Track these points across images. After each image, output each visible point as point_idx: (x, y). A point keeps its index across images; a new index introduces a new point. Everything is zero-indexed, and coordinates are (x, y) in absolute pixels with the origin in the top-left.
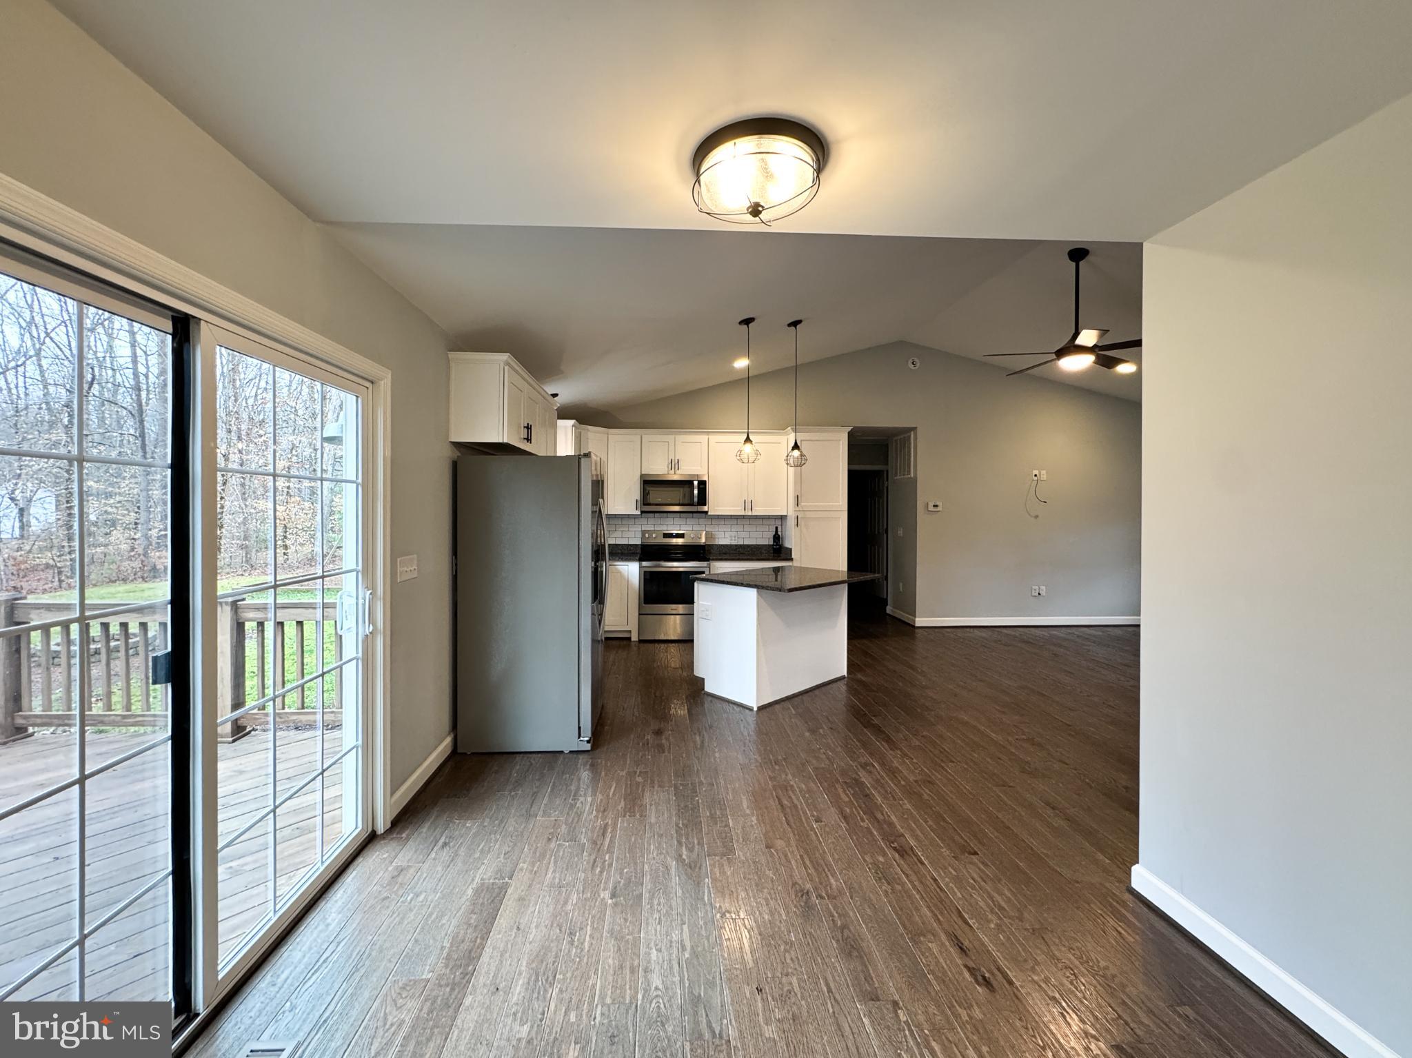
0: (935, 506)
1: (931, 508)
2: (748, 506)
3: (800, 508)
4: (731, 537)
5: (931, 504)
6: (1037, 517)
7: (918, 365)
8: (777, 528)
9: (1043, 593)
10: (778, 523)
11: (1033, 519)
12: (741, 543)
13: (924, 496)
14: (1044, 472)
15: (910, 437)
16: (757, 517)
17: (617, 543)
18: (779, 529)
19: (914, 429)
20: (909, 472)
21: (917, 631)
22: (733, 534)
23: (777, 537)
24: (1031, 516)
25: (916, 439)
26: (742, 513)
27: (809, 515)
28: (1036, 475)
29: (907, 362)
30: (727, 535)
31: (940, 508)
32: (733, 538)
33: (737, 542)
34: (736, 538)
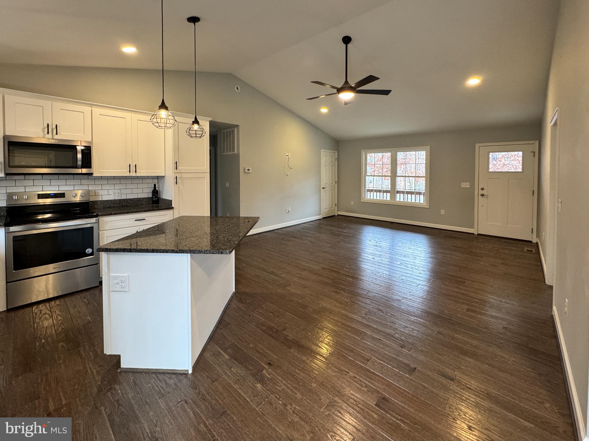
0: (249, 170)
1: (246, 171)
2: (133, 169)
3: (178, 171)
4: (115, 193)
5: (247, 169)
6: (287, 175)
7: (239, 90)
8: (155, 185)
9: (290, 211)
10: (155, 181)
11: (286, 176)
12: (124, 197)
13: (243, 164)
14: (290, 154)
15: (234, 130)
18: (157, 186)
19: (237, 126)
20: (234, 150)
22: (117, 191)
23: (155, 192)
25: (238, 132)
26: (128, 174)
27: (184, 175)
28: (287, 156)
29: (234, 86)
30: (111, 192)
31: (250, 171)
32: (117, 195)
33: (120, 197)
34: (120, 194)
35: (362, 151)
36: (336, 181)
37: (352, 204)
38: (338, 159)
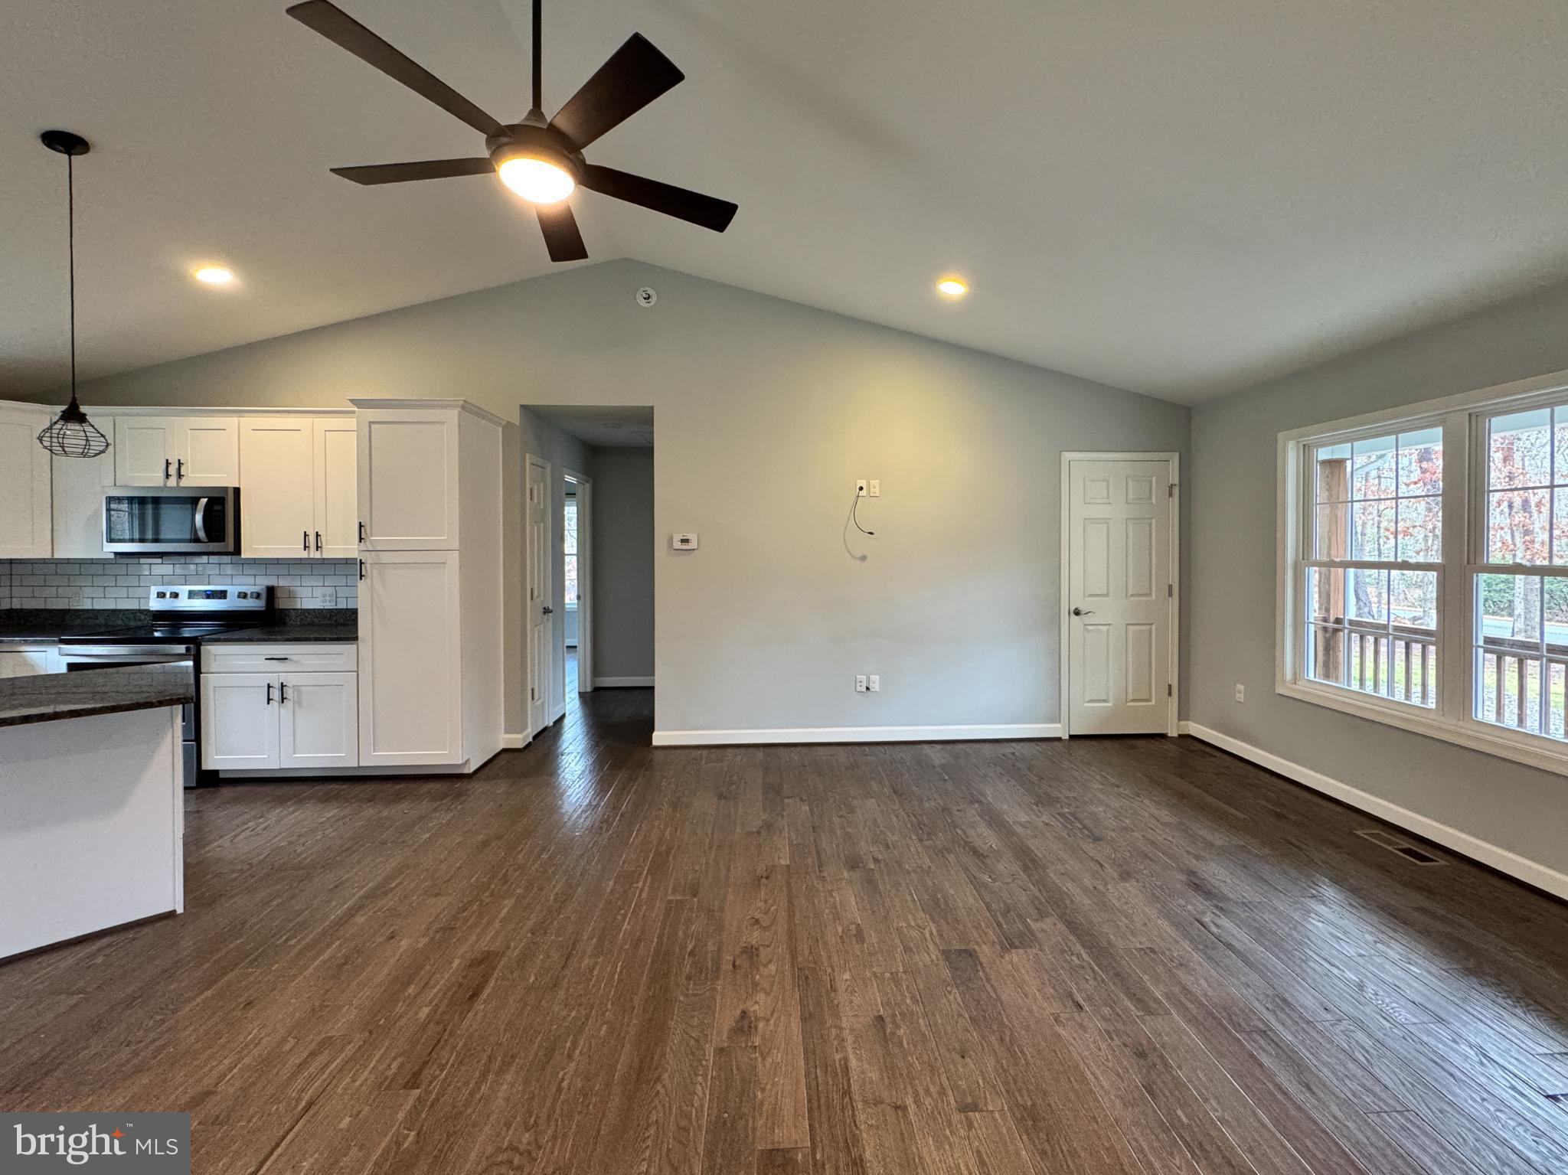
0: (685, 541)
1: (677, 545)
2: (312, 542)
3: (369, 545)
5: (677, 537)
6: (863, 558)
7: (655, 300)
9: (875, 686)
11: (856, 561)
13: (666, 527)
14: (875, 483)
16: (324, 562)
17: (119, 607)
21: (657, 753)
24: (854, 557)
26: (304, 555)
27: (385, 558)
28: (861, 488)
29: (636, 294)
30: (318, 592)
31: (693, 545)
32: (328, 598)
33: (334, 604)
34: (334, 598)
35: (1281, 436)
36: (1170, 587)
37: (1240, 697)
38: (1186, 490)
